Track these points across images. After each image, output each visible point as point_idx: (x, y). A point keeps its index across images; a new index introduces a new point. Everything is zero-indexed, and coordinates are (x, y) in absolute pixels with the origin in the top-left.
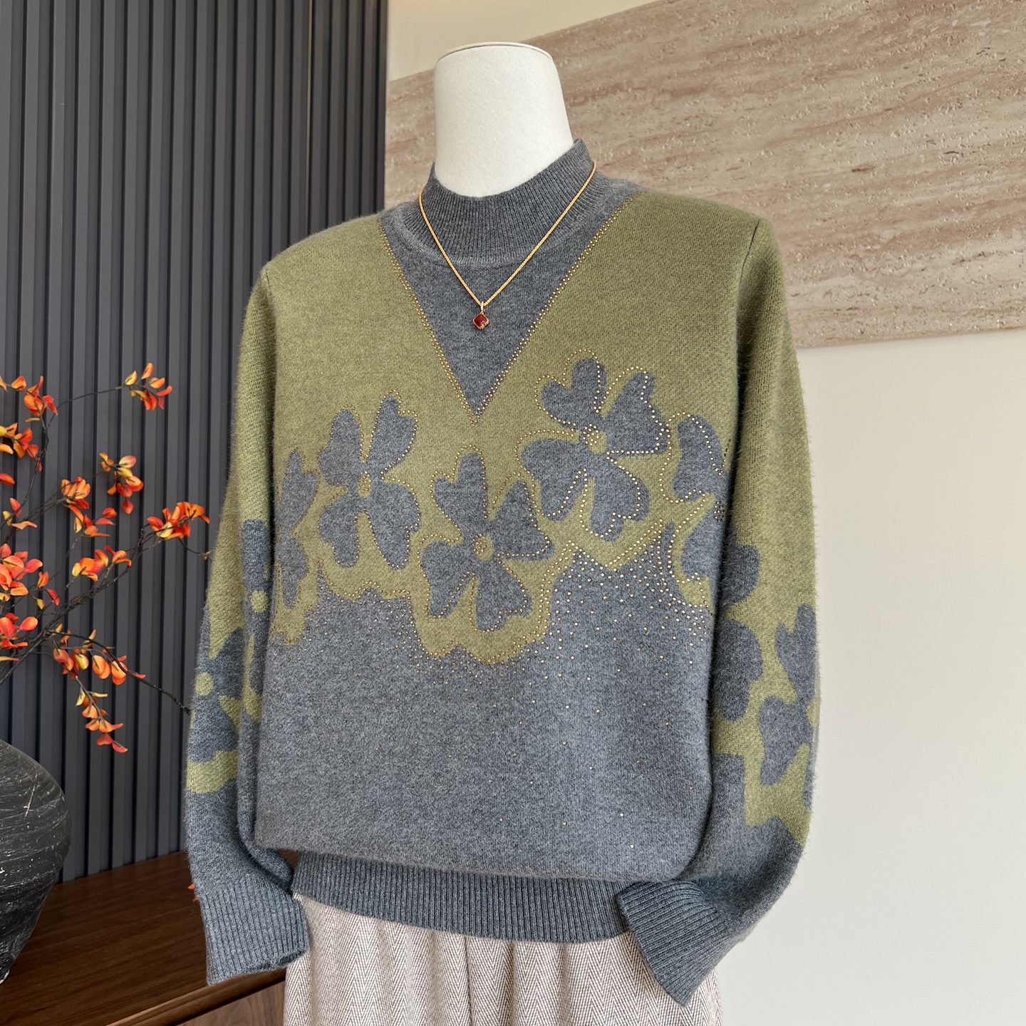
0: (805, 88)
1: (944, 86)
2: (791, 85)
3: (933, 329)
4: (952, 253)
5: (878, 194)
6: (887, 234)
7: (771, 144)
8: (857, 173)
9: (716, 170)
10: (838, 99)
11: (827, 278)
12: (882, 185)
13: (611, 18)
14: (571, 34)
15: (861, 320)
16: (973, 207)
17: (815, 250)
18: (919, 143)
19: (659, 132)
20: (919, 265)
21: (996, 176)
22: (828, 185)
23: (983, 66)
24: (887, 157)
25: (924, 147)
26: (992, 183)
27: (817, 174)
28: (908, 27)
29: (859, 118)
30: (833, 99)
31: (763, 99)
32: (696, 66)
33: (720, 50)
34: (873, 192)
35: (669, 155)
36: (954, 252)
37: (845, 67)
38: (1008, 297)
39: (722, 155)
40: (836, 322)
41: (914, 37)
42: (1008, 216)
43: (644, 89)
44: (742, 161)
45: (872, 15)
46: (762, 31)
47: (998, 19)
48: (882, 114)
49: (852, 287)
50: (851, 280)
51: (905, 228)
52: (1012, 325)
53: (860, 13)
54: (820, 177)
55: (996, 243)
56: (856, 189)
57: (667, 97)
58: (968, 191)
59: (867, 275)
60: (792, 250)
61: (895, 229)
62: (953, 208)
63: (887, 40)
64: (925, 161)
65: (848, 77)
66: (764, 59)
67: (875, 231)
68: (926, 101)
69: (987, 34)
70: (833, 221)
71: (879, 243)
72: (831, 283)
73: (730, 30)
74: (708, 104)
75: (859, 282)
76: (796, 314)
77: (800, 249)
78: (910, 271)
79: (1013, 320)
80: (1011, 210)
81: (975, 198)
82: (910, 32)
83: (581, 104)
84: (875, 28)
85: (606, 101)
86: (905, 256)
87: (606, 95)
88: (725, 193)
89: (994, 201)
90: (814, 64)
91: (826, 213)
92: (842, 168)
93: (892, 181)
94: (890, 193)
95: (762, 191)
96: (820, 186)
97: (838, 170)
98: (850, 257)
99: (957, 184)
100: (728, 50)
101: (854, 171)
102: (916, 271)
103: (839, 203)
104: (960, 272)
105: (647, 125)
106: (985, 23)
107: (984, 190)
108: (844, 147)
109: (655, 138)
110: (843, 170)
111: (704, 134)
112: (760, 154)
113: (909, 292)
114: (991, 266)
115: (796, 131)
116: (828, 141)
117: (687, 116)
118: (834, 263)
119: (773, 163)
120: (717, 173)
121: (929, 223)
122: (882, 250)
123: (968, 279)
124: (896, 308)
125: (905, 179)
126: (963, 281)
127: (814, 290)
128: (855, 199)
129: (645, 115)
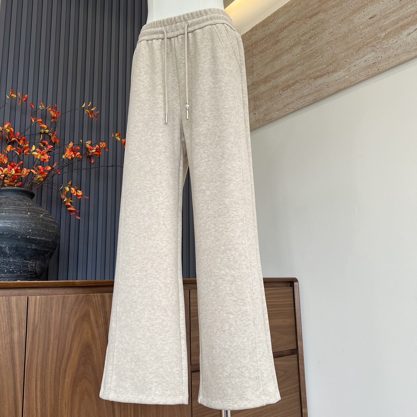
3: (402, 60)
4: (406, 33)
5: (379, 23)
6: (383, 35)
7: (342, 21)
9: (325, 35)
11: (365, 56)
12: (380, 19)
14: (278, 12)
15: (377, 66)
16: (411, 15)
17: (360, 49)
19: (306, 31)
20: (395, 41)
22: (362, 26)
24: (380, 10)
25: (392, 3)
27: (358, 24)
29: (369, 2)
31: (338, 8)
32: (316, 6)
34: (377, 23)
35: (310, 37)
36: (406, 32)
39: (327, 30)
40: (369, 69)
43: (301, 19)
44: (333, 29)
49: (373, 56)
50: (373, 54)
51: (389, 30)
54: (359, 25)
56: (371, 24)
57: (308, 19)
58: (408, 11)
59: (378, 50)
60: (352, 51)
61: (386, 32)
62: (404, 18)
64: (393, 7)
67: (379, 35)
70: (365, 37)
71: (381, 38)
72: (366, 58)
74: (321, 16)
75: (375, 54)
76: (356, 71)
77: (355, 50)
78: (392, 44)
81: (411, 12)
83: (282, 31)
85: (290, 28)
86: (390, 39)
87: (290, 26)
88: (329, 42)
91: (362, 35)
92: (366, 19)
93: (383, 17)
94: (383, 21)
95: (341, 36)
97: (364, 20)
98: (372, 47)
99: (404, 10)
101: (370, 19)
102: (394, 43)
103: (366, 31)
104: (410, 37)
105: (303, 30)
107: (414, 8)
108: (366, 12)
109: (306, 33)
110: (366, 20)
111: (321, 26)
112: (339, 25)
113: (393, 51)
115: (350, 13)
116: (360, 13)
117: (315, 22)
118: (366, 50)
119: (343, 27)
120: (326, 36)
121: (397, 26)
122: (382, 40)
123: (413, 39)
124: (389, 57)
125: (387, 15)
126: (411, 40)
127: (361, 62)
128: (371, 27)
129: (302, 27)
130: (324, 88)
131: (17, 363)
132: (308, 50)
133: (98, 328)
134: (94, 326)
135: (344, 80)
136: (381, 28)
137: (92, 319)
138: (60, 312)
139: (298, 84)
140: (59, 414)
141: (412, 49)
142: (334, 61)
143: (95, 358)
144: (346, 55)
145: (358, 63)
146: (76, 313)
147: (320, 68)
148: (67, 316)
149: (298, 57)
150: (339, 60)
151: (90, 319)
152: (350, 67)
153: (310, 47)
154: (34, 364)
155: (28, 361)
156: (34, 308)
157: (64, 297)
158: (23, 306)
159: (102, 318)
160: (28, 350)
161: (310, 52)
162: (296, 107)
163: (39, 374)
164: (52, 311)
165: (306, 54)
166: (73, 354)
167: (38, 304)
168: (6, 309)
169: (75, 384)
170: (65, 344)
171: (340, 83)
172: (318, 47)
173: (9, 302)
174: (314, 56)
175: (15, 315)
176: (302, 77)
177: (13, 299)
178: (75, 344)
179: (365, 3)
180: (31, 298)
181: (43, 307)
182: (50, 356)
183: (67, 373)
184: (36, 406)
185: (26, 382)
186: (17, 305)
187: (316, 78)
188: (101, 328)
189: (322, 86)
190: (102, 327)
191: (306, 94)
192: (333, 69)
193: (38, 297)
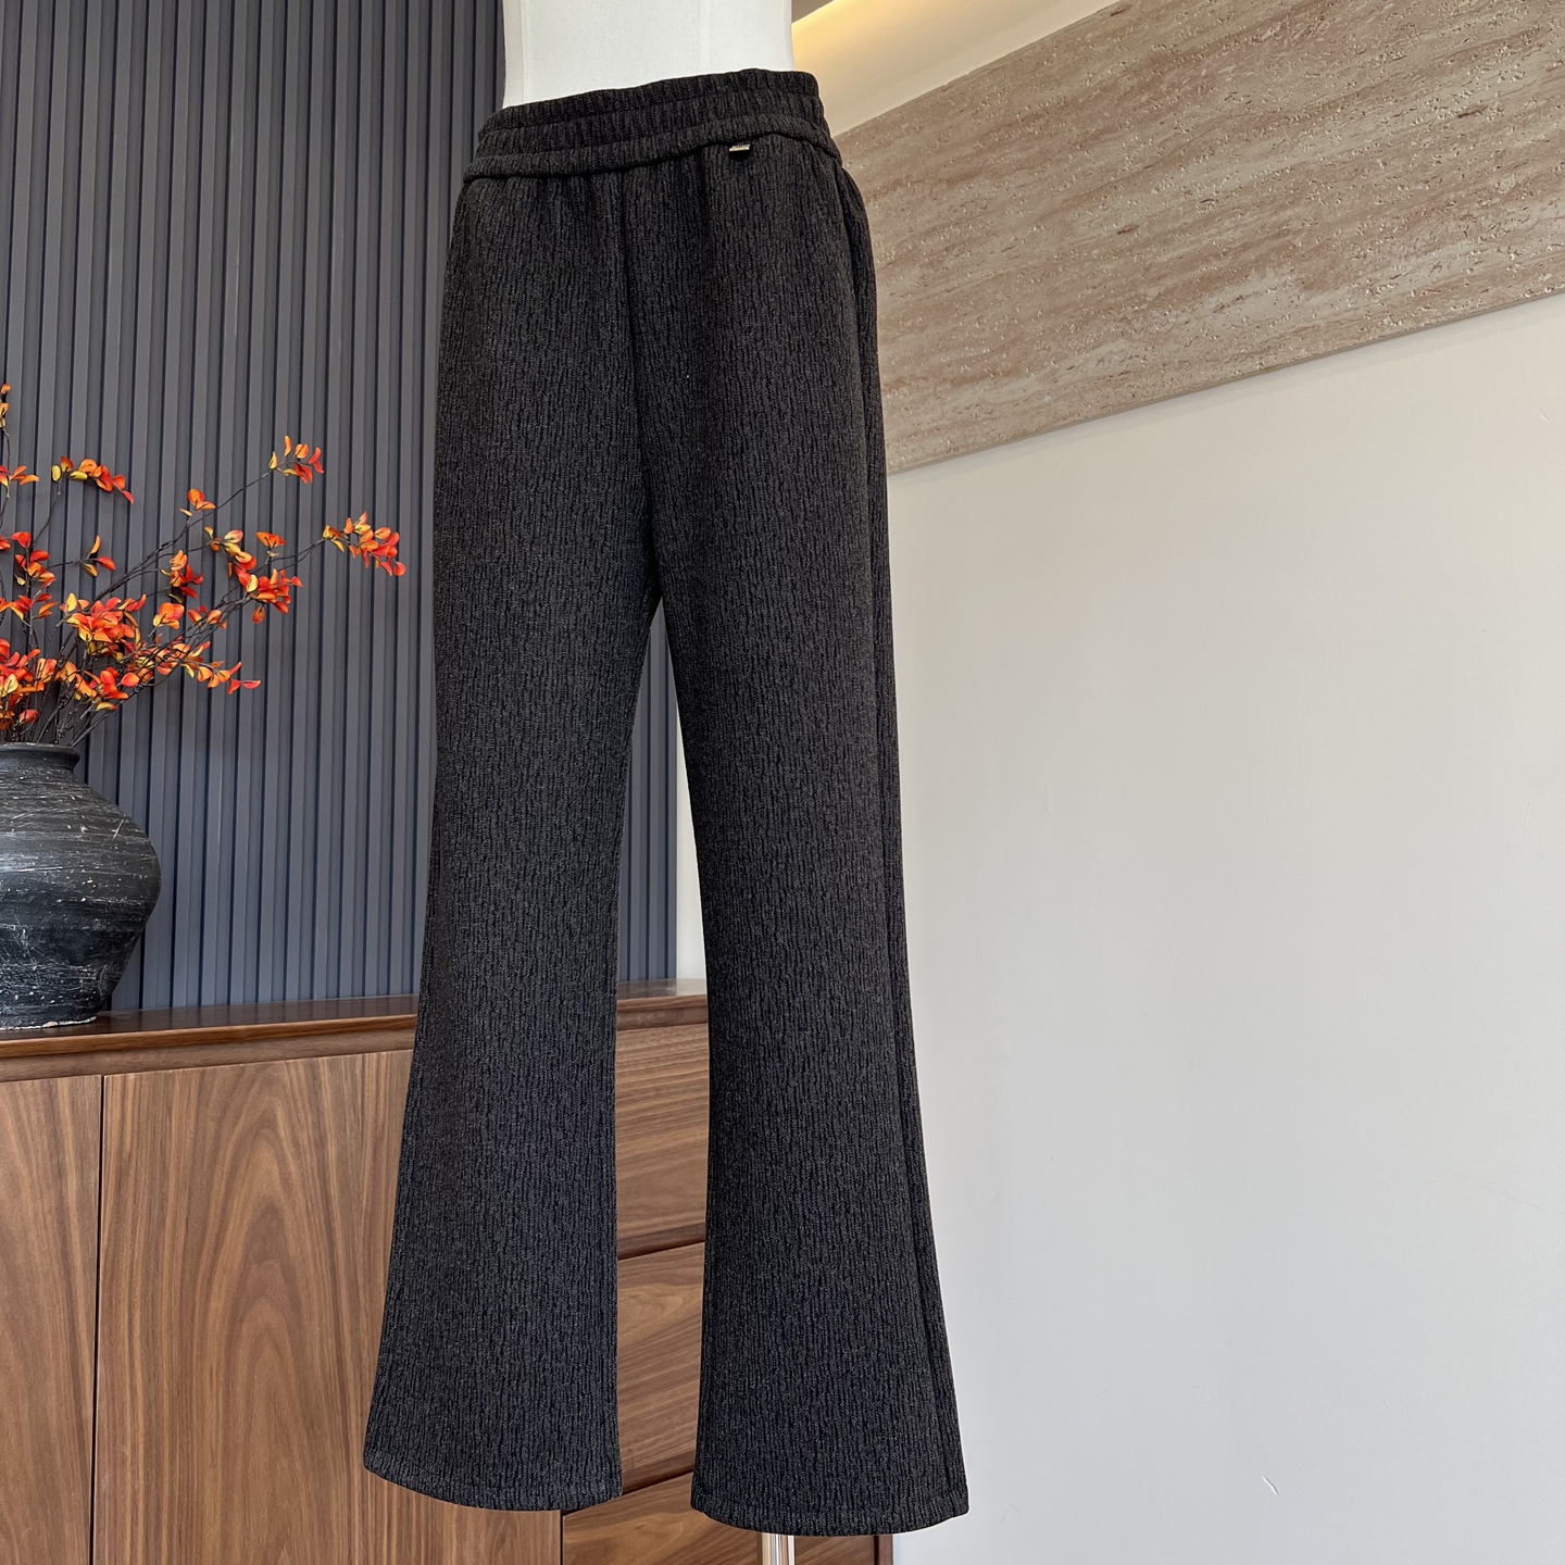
0: (1071, 157)
1: (1196, 136)
2: (1058, 156)
3: (1199, 381)
4: (1212, 301)
5: (1143, 253)
6: (1153, 292)
7: (1042, 218)
8: (1122, 235)
9: (992, 252)
10: (1102, 163)
11: (1100, 346)
12: (1147, 243)
13: (888, 114)
14: (852, 136)
15: (1131, 384)
16: (1230, 251)
17: (1087, 320)
18: (1177, 195)
19: (937, 223)
20: (1184, 318)
21: (1248, 219)
22: (1096, 251)
23: (1231, 111)
24: (1149, 214)
25: (1182, 199)
26: (1245, 225)
27: (1085, 242)
28: (1161, 82)
29: (1121, 179)
30: (1098, 164)
31: (1033, 174)
32: (970, 150)
33: (992, 131)
34: (1138, 252)
35: (947, 244)
36: (1215, 299)
37: (1107, 130)
38: (1265, 337)
39: (997, 237)
40: (1109, 389)
41: (1168, 92)
42: (1261, 255)
43: (922, 181)
44: (1016, 239)
45: (1129, 76)
46: (1029, 106)
47: (1242, 63)
48: (1143, 172)
49: (1123, 350)
50: (1122, 343)
51: (1169, 282)
52: (1270, 364)
53: (1118, 75)
54: (1088, 244)
55: (1253, 284)
56: (1122, 251)
57: (944, 186)
58: (1224, 237)
59: (1136, 336)
60: (1066, 322)
61: (1161, 285)
62: (1211, 255)
63: (1144, 99)
64: (1185, 213)
65: (1110, 139)
66: (1033, 133)
67: (1142, 291)
68: (1182, 153)
69: (1234, 79)
70: (1103, 286)
71: (1145, 301)
72: (1102, 350)
73: (1000, 109)
74: (982, 188)
75: (1128, 345)
76: (1072, 387)
77: (1073, 320)
78: (1175, 326)
79: (1271, 360)
80: (1263, 249)
81: (1230, 243)
82: (1164, 88)
84: (1133, 87)
85: (887, 199)
86: (1170, 311)
87: (886, 193)
88: (1001, 275)
89: (1247, 243)
90: (1078, 132)
91: (1096, 279)
92: (1109, 231)
93: (1154, 238)
94: (1154, 250)
95: (1035, 268)
96: (1089, 253)
97: (1105, 234)
98: (1120, 321)
99: (1214, 231)
100: (998, 130)
101: (1119, 233)
102: (1180, 324)
103: (1106, 268)
104: (1221, 317)
105: (927, 217)
106: (1231, 68)
107: (1238, 234)
108: (1109, 210)
109: (934, 229)
110: (1110, 234)
111: (979, 218)
112: (1033, 230)
113: (1175, 347)
114: (1249, 308)
115: (1065, 201)
116: (1094, 207)
117: (963, 203)
118: (1105, 329)
119: (1045, 237)
120: (993, 255)
121: (1190, 275)
122: (1148, 309)
123: (1228, 325)
124: (1164, 365)
125: (1166, 234)
126: (1223, 328)
127: (1088, 360)
128: (1122, 261)
129: (924, 207)
130: (979, 419)
131: (78, 1262)
132: (938, 285)
133: (298, 1155)
134: (289, 1151)
135: (1039, 407)
136: (1147, 269)
137: (282, 1134)
138: (193, 1116)
139: (905, 390)
140: (194, 1399)
141: (1225, 353)
142: (1013, 342)
143: (292, 1244)
144: (1049, 329)
145: (1081, 361)
146: (238, 1118)
147: (971, 352)
148: (212, 1126)
149: (908, 303)
150: (1027, 339)
151: (275, 1131)
152: (1058, 370)
153: (944, 280)
154: (125, 1265)
155: (106, 1257)
156: (119, 1109)
157: (203, 1074)
158: (90, 1105)
159: (310, 1128)
160: (107, 1225)
161: (946, 295)
162: (896, 461)
163: (138, 1293)
164: (170, 1115)
165: (931, 299)
166: (230, 1232)
167: (130, 1095)
168: (42, 1117)
169: (235, 1317)
170: (208, 1207)
171: (1025, 412)
172: (969, 286)
173: (51, 1097)
174: (956, 309)
175: (68, 1130)
176: (918, 370)
177: (63, 1084)
178: (235, 1206)
179: (1109, 182)
180: (111, 1081)
181: (144, 1105)
182: (168, 1241)
183: (215, 1286)
184: (131, 1378)
185: (103, 1316)
186: (73, 1103)
187: (959, 382)
188: (308, 1156)
189: (974, 411)
190: (311, 1155)
191: (927, 427)
192: (1010, 365)
193: (131, 1076)
